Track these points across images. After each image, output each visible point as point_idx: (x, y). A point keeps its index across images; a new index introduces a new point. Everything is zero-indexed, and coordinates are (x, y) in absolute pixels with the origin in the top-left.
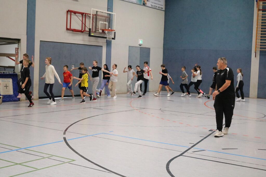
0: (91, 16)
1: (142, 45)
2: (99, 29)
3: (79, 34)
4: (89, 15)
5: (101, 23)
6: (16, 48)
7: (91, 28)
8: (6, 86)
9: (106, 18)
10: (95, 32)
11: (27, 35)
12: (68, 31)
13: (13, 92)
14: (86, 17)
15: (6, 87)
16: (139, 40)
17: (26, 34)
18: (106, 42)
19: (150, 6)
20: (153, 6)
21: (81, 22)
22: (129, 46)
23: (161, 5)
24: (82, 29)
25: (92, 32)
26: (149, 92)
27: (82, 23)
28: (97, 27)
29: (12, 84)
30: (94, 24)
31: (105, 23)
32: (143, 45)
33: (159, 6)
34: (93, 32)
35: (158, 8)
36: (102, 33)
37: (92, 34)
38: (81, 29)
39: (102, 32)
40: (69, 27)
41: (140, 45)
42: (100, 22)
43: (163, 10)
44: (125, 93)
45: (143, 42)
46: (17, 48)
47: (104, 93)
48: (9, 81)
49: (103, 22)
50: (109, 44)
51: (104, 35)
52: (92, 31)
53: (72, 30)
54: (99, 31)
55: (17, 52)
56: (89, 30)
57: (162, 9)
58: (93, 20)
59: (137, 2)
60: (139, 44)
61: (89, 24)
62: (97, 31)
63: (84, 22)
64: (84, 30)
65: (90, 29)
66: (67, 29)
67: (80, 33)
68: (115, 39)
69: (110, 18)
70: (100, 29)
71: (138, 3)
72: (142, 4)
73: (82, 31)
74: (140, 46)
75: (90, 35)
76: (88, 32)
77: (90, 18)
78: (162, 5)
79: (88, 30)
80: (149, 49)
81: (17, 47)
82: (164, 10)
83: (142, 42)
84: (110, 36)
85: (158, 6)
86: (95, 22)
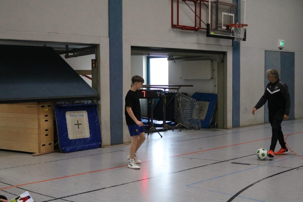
0: (210, 4)
2: (221, 24)
3: (190, 33)
4: (205, 3)
5: (224, 15)
6: (92, 60)
7: (210, 23)
8: (78, 124)
9: (231, 8)
10: (216, 29)
11: (109, 37)
12: (175, 29)
13: (89, 133)
14: (202, 6)
15: (77, 126)
16: (279, 40)
17: (108, 35)
18: (233, 46)
21: (194, 14)
22: (265, 51)
24: (196, 26)
25: (211, 30)
26: (295, 120)
27: (196, 15)
28: (219, 22)
29: (88, 120)
30: (214, 17)
31: (230, 14)
32: (284, 48)
34: (213, 30)
36: (227, 31)
37: (212, 33)
38: (193, 25)
39: (226, 29)
40: (175, 23)
41: (281, 49)
42: (223, 13)
44: (261, 124)
45: (285, 44)
46: (94, 60)
47: (232, 126)
48: (83, 116)
49: (227, 14)
50: (236, 47)
51: (229, 33)
52: (212, 28)
53: (180, 28)
54: (221, 27)
55: (94, 66)
56: (207, 27)
58: (211, 11)
60: (278, 47)
61: (206, 17)
62: (219, 29)
63: (198, 14)
64: (199, 27)
65: (208, 25)
66: (173, 26)
67: (193, 31)
68: (245, 41)
69: (238, 6)
70: (223, 25)
73: (196, 28)
74: (280, 51)
75: (208, 35)
76: (205, 30)
77: (208, 8)
79: (205, 27)
80: (294, 53)
81: (94, 58)
83: (283, 44)
84: (239, 35)
86: (215, 14)
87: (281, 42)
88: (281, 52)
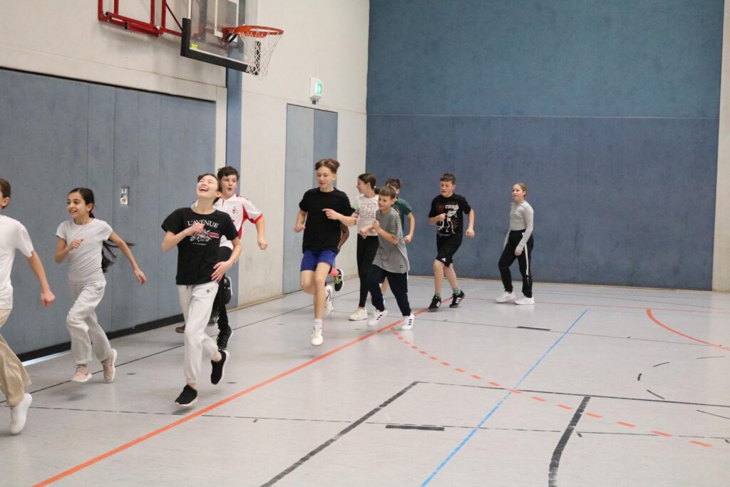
1: (318, 99)
2: (214, 24)
7: (189, 16)
10: (200, 37)
16: (314, 79)
18: (227, 86)
22: (287, 104)
24: (152, 22)
28: (209, 18)
32: (320, 101)
36: (222, 43)
37: (194, 47)
38: (147, 20)
39: (221, 39)
40: (108, 7)
41: (314, 101)
44: (277, 298)
45: (323, 88)
50: (233, 93)
51: (224, 51)
54: (212, 32)
56: (185, 28)
62: (208, 36)
64: (160, 25)
65: (185, 24)
66: (103, 17)
68: (257, 74)
70: (216, 26)
73: (153, 27)
74: (314, 106)
75: (185, 52)
83: (319, 89)
87: (316, 85)
88: (314, 109)
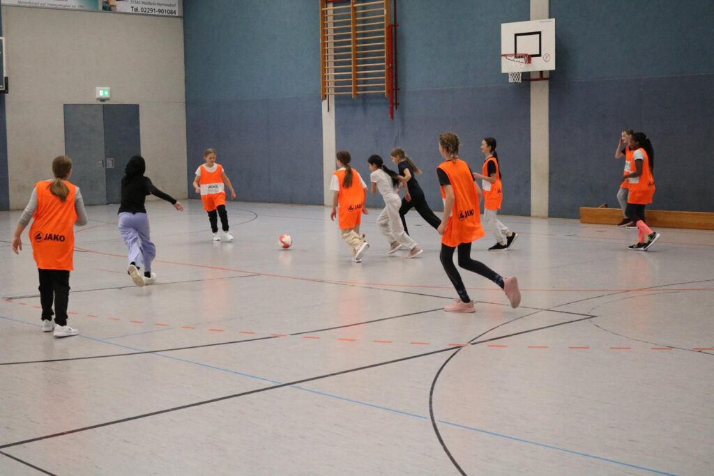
1: (108, 99)
16: (97, 88)
19: (130, 10)
20: (139, 9)
22: (64, 104)
23: (166, 5)
33: (161, 8)
35: (157, 13)
43: (177, 15)
45: (111, 93)
57: (174, 15)
59: (81, 6)
60: (97, 97)
68: (7, 93)
71: (85, 8)
72: (100, 7)
78: (170, 5)
80: (135, 108)
82: (181, 15)
83: (106, 93)
85: (157, 8)
87: (101, 91)
88: (103, 105)
